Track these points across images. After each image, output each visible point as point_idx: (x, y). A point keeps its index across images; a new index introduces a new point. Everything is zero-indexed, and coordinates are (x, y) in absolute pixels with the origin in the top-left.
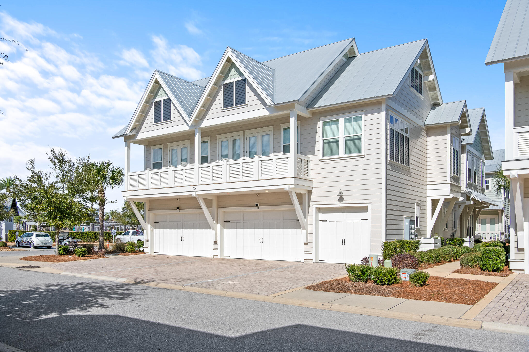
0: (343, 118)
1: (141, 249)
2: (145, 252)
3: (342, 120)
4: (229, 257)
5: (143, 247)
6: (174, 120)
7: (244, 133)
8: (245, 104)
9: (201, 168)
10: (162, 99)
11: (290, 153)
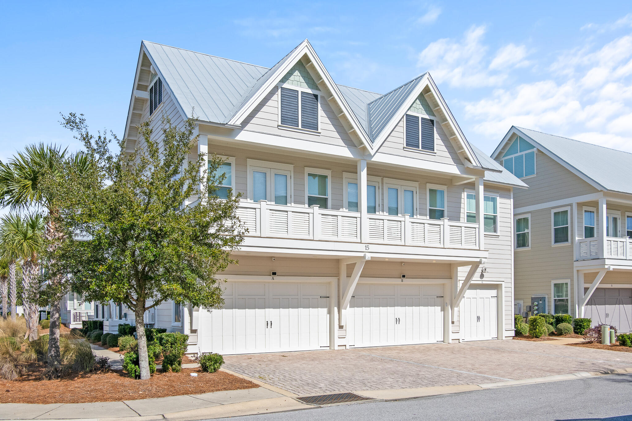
4: (354, 347)
6: (323, 133)
7: (382, 179)
8: (433, 152)
9: (370, 219)
10: (300, 90)
11: (479, 223)
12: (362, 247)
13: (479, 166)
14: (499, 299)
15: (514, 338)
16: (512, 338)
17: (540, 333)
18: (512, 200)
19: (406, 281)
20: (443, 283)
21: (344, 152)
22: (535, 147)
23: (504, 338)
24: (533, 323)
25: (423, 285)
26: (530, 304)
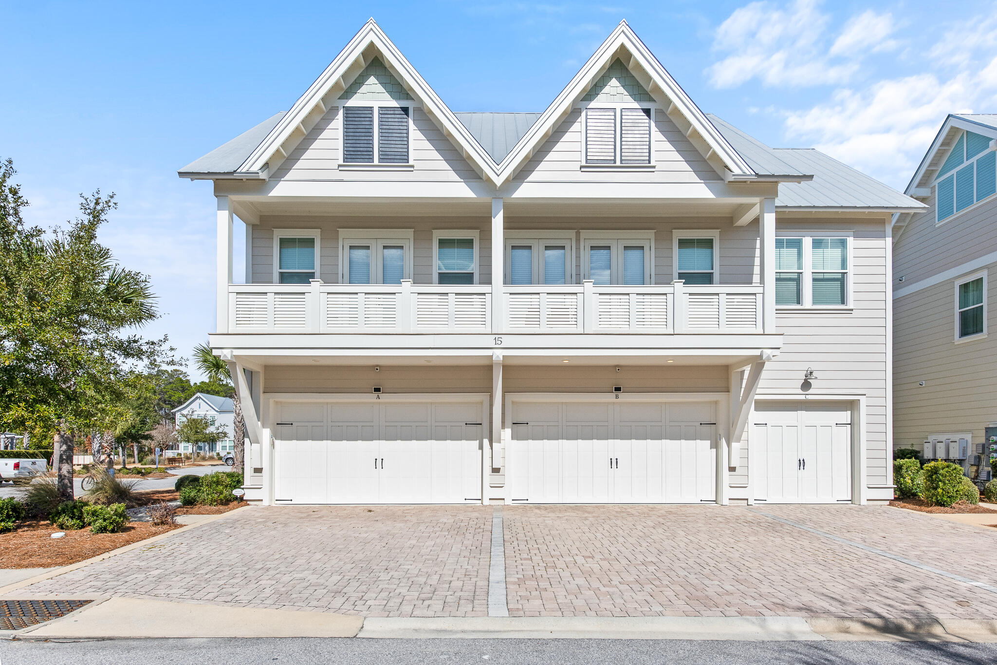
0: (811, 238)
1: (237, 492)
2: (247, 501)
3: (807, 242)
4: (526, 502)
5: (242, 487)
6: (418, 165)
7: (578, 234)
8: (649, 165)
9: (511, 294)
10: (376, 105)
11: (764, 284)
12: (489, 341)
13: (749, 173)
14: (856, 427)
15: (892, 503)
16: (888, 503)
17: (949, 497)
18: (889, 240)
19: (624, 397)
20: (715, 399)
21: (461, 190)
22: (991, 139)
23: (864, 502)
24: (931, 476)
25: (670, 403)
26: (983, 440)
